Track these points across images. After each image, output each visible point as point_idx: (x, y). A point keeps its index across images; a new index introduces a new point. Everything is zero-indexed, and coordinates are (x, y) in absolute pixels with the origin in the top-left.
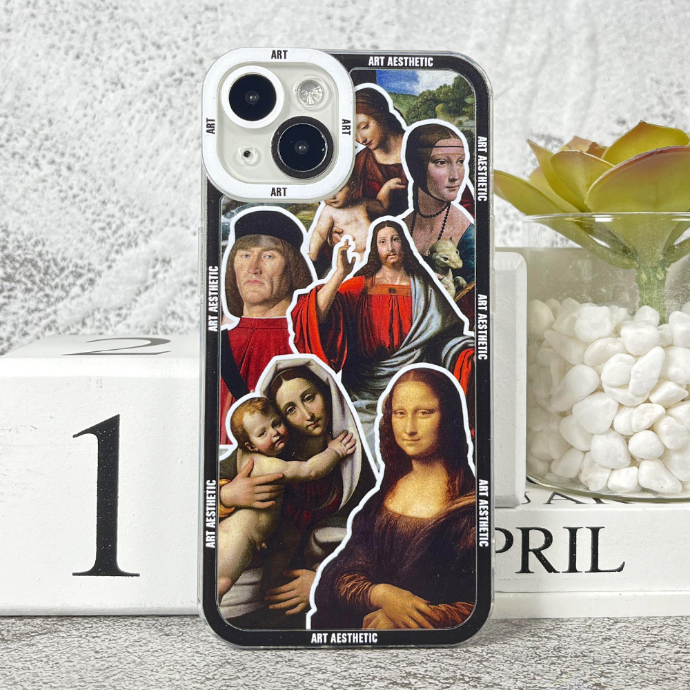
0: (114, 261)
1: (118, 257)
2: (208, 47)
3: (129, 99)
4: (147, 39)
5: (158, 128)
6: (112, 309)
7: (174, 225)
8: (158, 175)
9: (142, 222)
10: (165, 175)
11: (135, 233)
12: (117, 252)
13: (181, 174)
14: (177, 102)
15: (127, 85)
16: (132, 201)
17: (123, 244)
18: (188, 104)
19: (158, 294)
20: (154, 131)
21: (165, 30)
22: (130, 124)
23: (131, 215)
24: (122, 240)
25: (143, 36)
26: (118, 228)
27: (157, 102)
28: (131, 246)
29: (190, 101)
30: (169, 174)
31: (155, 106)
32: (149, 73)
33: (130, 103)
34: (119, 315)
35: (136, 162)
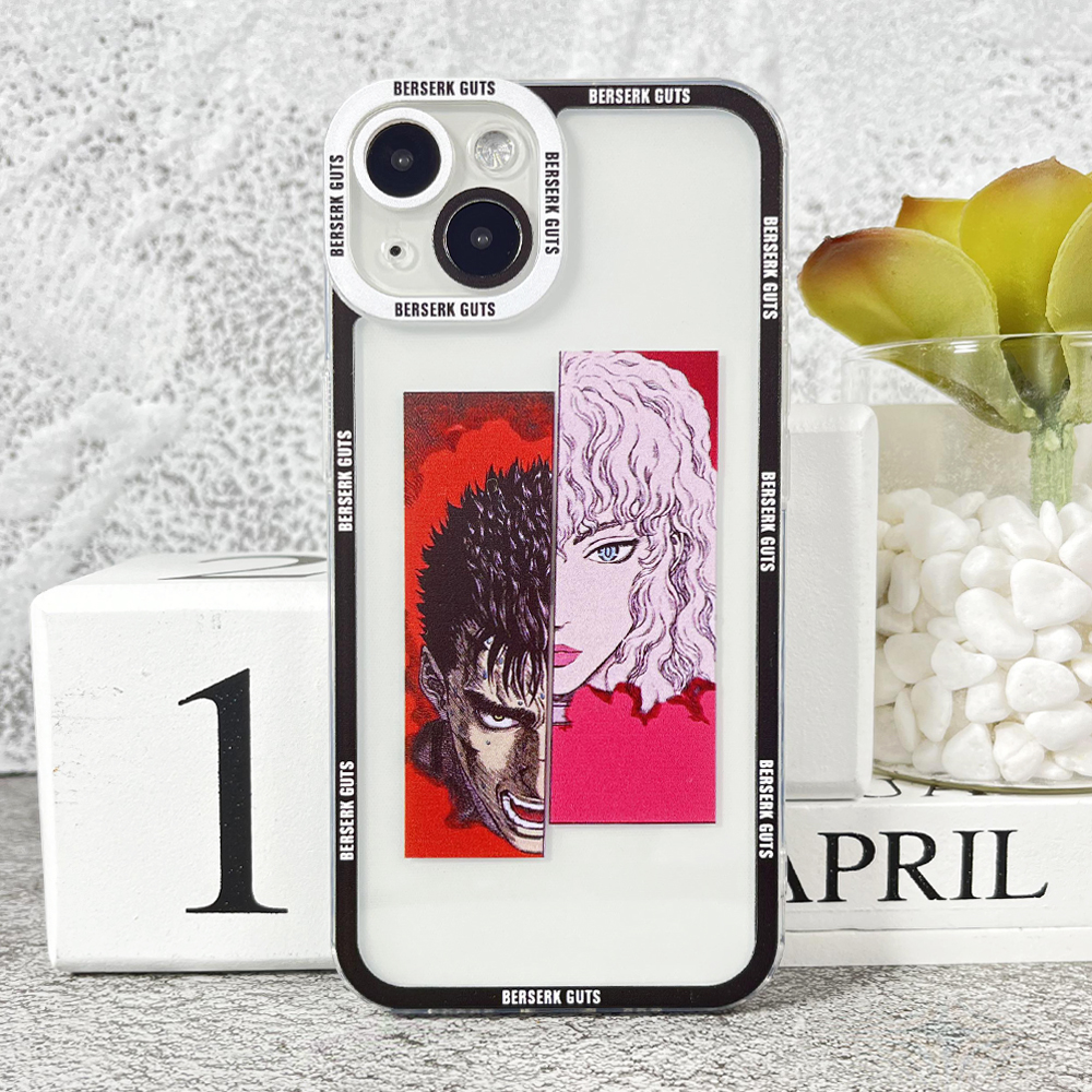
0: (18, 446)
1: (25, 440)
2: (142, 91)
3: (20, 184)
4: (41, 79)
5: (71, 231)
6: (22, 520)
7: (106, 388)
8: (76, 308)
9: (58, 384)
10: (87, 308)
11: (48, 402)
12: (23, 432)
13: (112, 305)
14: (98, 187)
15: (15, 160)
16: (39, 351)
17: (30, 419)
18: (116, 190)
19: (90, 497)
20: (65, 236)
21: (69, 64)
22: (26, 224)
23: (40, 373)
24: (27, 414)
25: (35, 74)
26: (22, 394)
27: (66, 187)
28: (44, 423)
29: (118, 184)
30: (94, 307)
31: (65, 194)
32: (50, 139)
33: (23, 191)
34: (33, 529)
35: (41, 288)
